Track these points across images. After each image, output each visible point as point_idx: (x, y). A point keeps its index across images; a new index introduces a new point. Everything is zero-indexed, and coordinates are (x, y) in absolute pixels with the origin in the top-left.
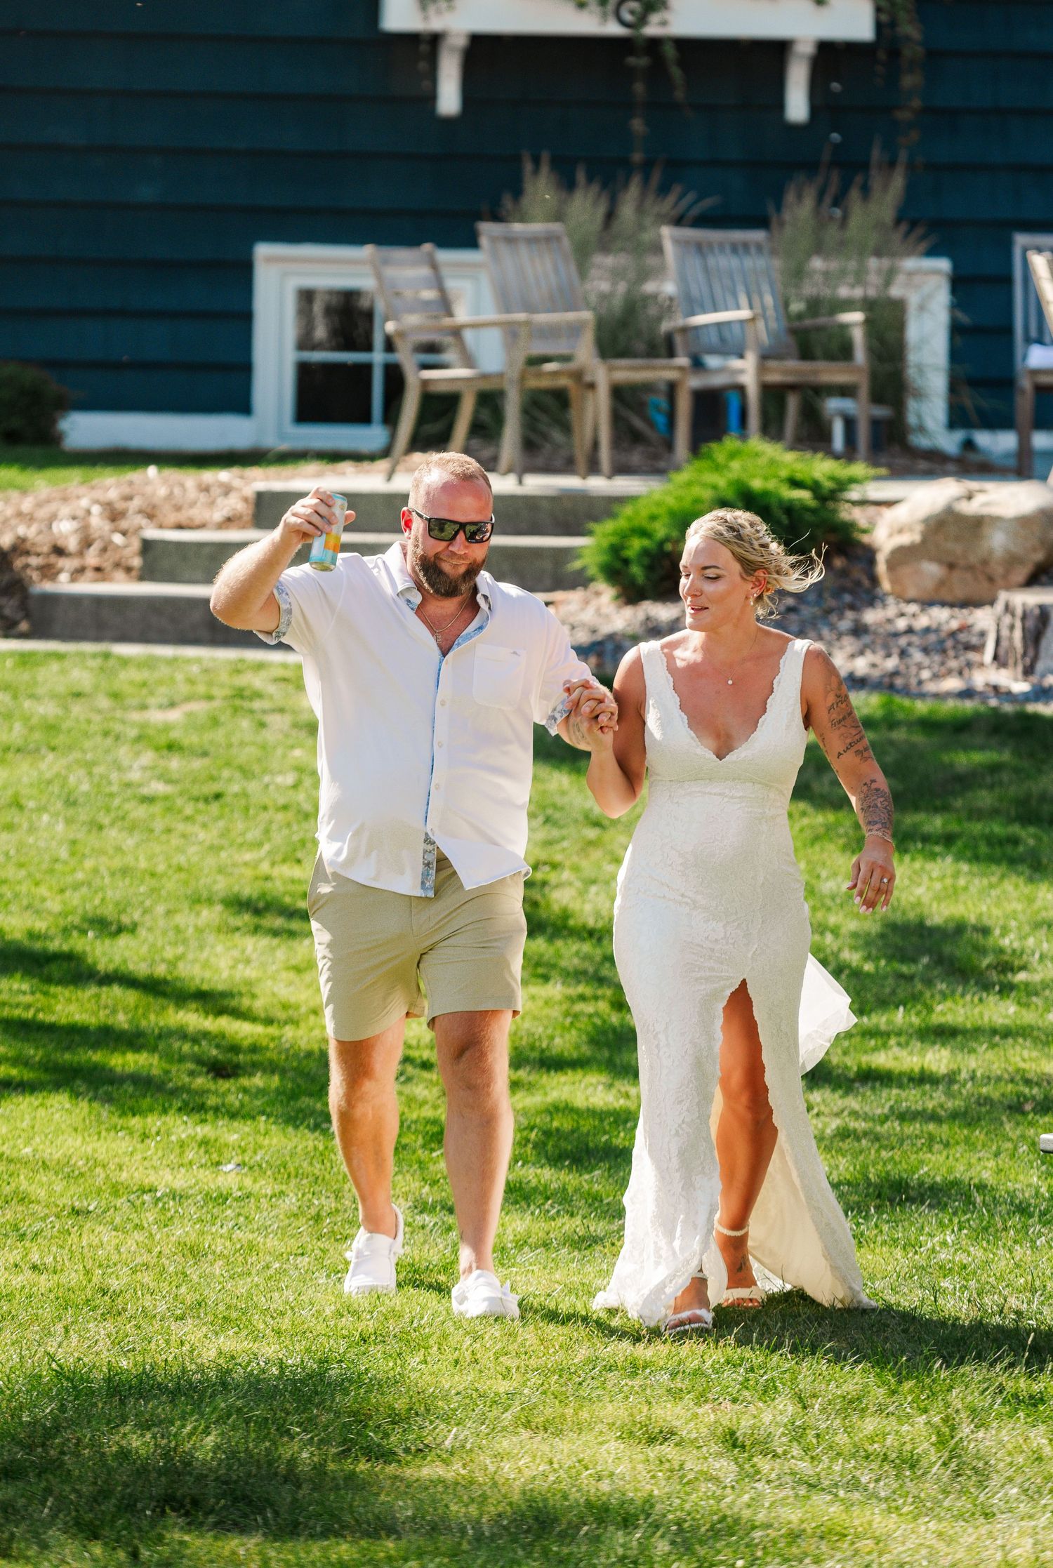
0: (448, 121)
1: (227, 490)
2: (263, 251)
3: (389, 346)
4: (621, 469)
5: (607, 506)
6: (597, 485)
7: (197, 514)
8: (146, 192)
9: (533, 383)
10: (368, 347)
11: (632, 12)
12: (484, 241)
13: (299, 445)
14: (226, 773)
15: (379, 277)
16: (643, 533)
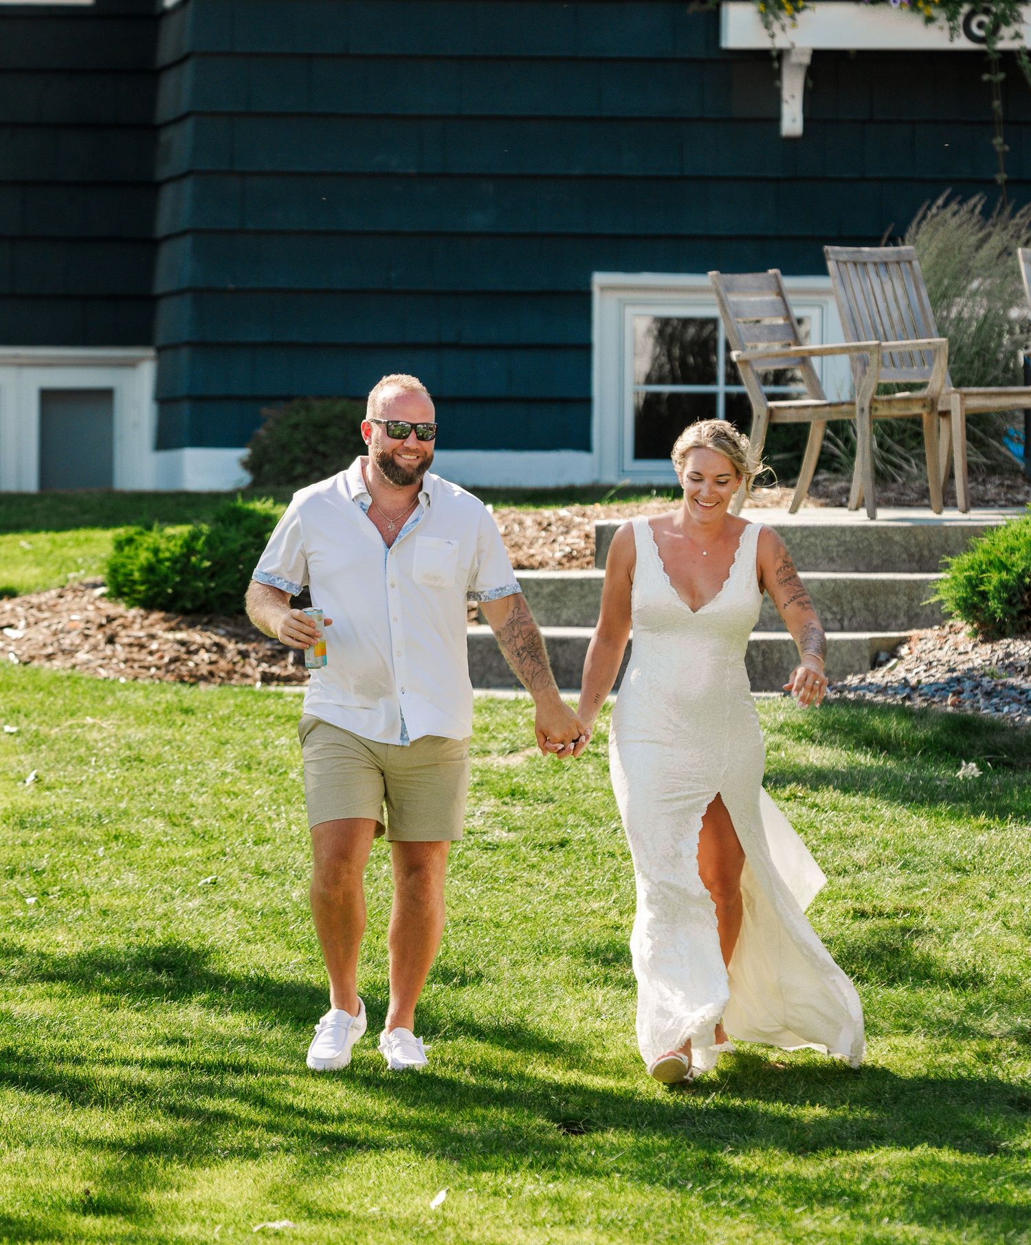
0: (791, 140)
1: (568, 528)
2: (600, 279)
3: (733, 377)
4: (977, 502)
5: (965, 538)
6: (952, 516)
7: (540, 551)
8: (479, 221)
9: (883, 412)
10: (712, 379)
11: (981, 25)
12: (831, 265)
13: (641, 481)
14: (571, 819)
15: (722, 303)
16: (1003, 567)
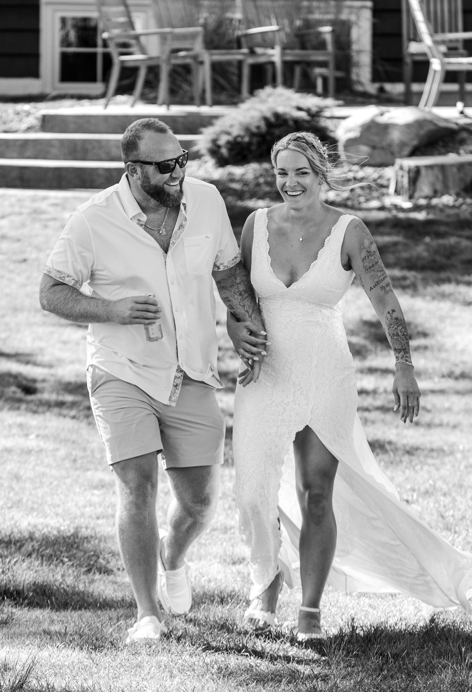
1: (28, 114)
3: (105, 44)
4: (216, 102)
5: (208, 121)
6: (205, 110)
9: (174, 61)
10: (95, 45)
13: (62, 92)
15: (100, 11)
